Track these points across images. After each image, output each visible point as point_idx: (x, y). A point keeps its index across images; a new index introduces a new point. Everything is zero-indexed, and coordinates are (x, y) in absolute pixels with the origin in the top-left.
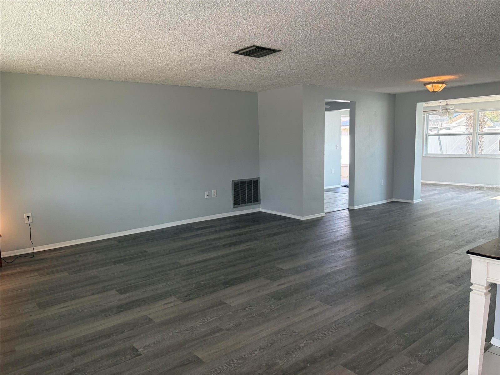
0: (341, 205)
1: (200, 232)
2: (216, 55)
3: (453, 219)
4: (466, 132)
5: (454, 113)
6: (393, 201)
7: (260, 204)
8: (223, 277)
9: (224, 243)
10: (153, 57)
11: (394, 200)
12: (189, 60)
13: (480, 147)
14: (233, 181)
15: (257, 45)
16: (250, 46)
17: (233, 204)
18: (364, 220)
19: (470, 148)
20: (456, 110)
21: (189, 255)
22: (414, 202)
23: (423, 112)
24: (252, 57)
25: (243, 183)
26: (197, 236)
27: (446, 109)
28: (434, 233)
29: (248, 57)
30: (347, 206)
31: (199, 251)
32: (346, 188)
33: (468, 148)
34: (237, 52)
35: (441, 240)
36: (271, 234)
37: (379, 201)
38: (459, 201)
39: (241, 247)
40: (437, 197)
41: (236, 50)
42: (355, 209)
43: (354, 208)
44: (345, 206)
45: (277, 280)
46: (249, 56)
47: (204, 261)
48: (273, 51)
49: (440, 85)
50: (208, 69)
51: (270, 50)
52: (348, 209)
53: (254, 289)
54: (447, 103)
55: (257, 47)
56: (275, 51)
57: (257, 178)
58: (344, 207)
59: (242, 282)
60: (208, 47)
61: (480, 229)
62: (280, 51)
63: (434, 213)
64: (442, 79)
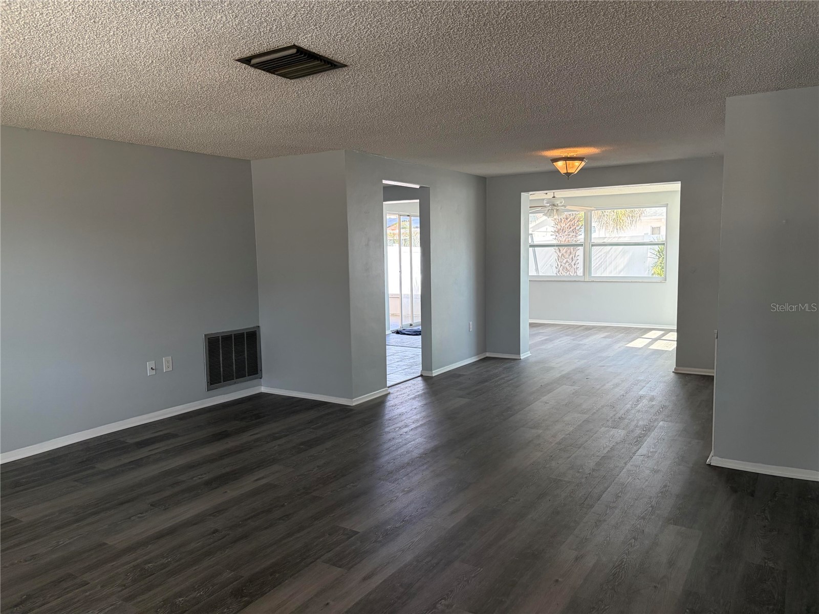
0: (407, 370)
1: (143, 453)
2: (196, 62)
3: (598, 387)
4: (555, 242)
5: (566, 211)
6: (487, 357)
7: (261, 378)
8: (228, 575)
9: (206, 477)
10: (30, 52)
11: (488, 355)
12: (125, 70)
13: (575, 265)
14: (205, 335)
15: (302, 45)
16: (285, 46)
17: (208, 382)
18: (459, 397)
19: (561, 265)
20: (568, 207)
21: (130, 518)
22: (522, 358)
23: (530, 207)
24: (278, 75)
25: (227, 338)
26: (137, 464)
27: (554, 205)
28: (586, 416)
29: (268, 75)
30: (419, 370)
31: (153, 505)
32: (400, 335)
33: (558, 265)
34: (247, 61)
35: (603, 429)
36: (302, 444)
37: (467, 358)
38: (584, 352)
39: (248, 484)
40: (549, 346)
41: (247, 53)
42: (434, 375)
43: (432, 373)
44: (414, 371)
45: (355, 565)
46: (273, 73)
47: (171, 531)
48: (330, 65)
49: (577, 163)
50: (166, 97)
51: (325, 61)
52: (421, 376)
53: (312, 598)
54: (554, 195)
55: (300, 51)
56: (335, 65)
57: (254, 327)
58: (414, 373)
59: (280, 583)
60: (182, 37)
61: (645, 402)
62: (346, 66)
63: (563, 377)
64: (578, 153)
